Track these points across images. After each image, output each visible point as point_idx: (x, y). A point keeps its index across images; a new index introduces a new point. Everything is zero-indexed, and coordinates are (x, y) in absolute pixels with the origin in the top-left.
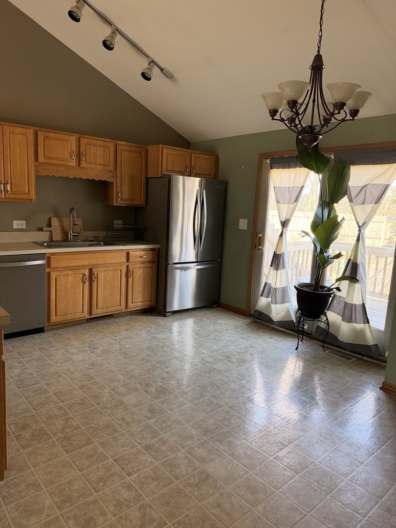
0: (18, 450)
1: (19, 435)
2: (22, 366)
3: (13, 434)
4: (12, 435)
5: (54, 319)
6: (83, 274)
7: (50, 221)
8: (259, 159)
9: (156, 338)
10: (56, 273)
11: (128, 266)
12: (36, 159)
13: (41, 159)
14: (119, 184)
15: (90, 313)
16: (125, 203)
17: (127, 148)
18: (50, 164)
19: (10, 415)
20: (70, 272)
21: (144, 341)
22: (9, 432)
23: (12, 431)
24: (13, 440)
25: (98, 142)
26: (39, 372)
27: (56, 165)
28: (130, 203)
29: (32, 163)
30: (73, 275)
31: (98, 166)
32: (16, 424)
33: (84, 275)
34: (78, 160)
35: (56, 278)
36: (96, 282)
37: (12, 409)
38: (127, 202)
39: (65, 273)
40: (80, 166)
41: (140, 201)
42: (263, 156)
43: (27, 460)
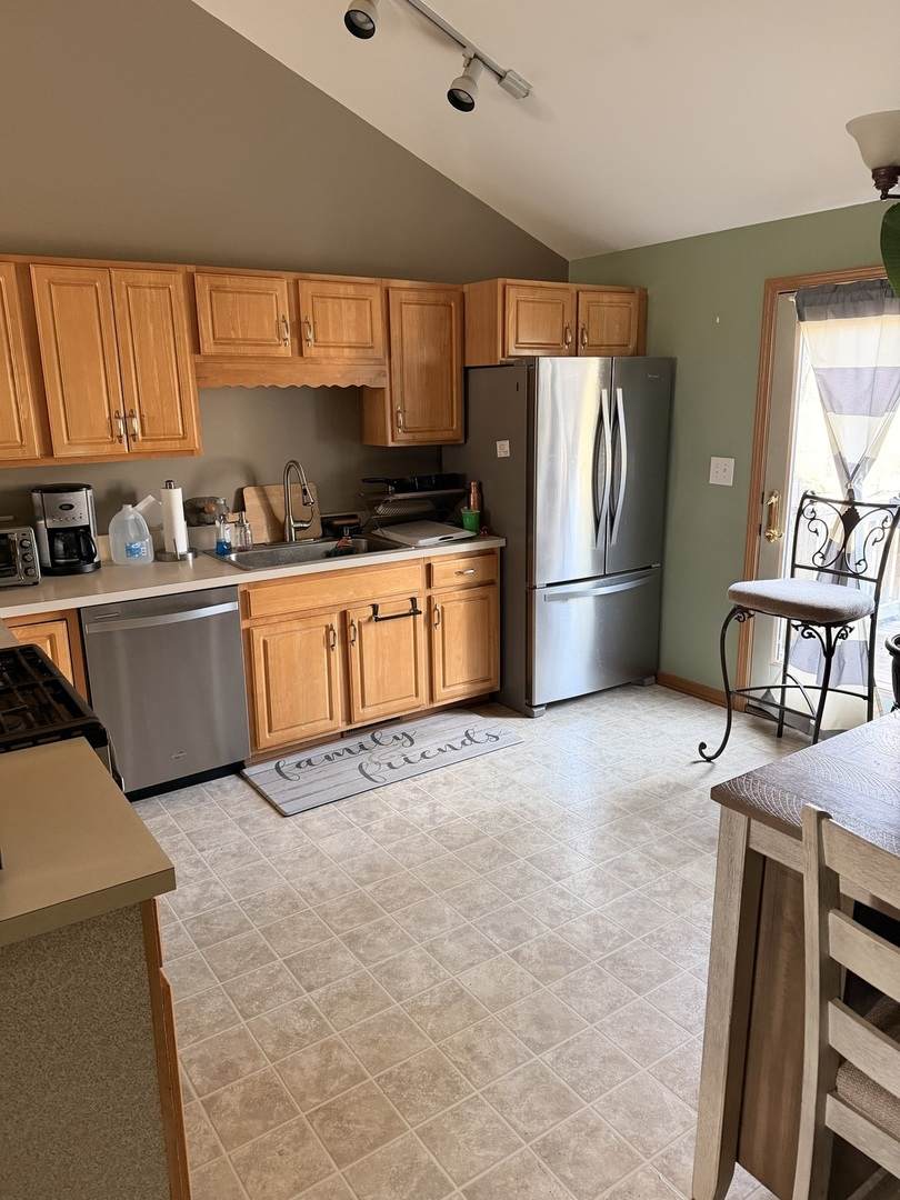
0: (215, 1151)
1: (213, 1099)
2: (202, 875)
3: (200, 1096)
4: (198, 1100)
5: (266, 739)
6: (327, 626)
7: (240, 495)
8: (766, 294)
9: (514, 782)
10: (265, 630)
11: (429, 598)
12: (196, 347)
13: (208, 346)
14: (397, 392)
15: (349, 719)
16: (414, 441)
17: (413, 296)
18: (231, 358)
19: (187, 1032)
20: (296, 625)
21: (486, 793)
22: (187, 1090)
23: (194, 1086)
24: (200, 1118)
25: (342, 290)
26: (244, 892)
27: (243, 357)
28: (427, 436)
29: (187, 358)
30: (304, 632)
31: (346, 350)
32: (203, 1061)
33: (329, 629)
34: (296, 341)
35: (265, 642)
36: (357, 643)
37: (188, 1012)
38: (418, 436)
39: (284, 627)
40: (301, 354)
41: (449, 429)
42: (776, 287)
43: (241, 1186)
